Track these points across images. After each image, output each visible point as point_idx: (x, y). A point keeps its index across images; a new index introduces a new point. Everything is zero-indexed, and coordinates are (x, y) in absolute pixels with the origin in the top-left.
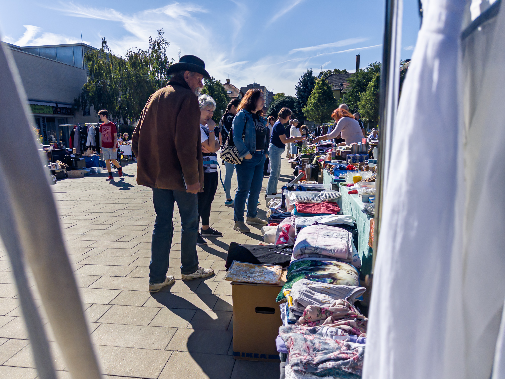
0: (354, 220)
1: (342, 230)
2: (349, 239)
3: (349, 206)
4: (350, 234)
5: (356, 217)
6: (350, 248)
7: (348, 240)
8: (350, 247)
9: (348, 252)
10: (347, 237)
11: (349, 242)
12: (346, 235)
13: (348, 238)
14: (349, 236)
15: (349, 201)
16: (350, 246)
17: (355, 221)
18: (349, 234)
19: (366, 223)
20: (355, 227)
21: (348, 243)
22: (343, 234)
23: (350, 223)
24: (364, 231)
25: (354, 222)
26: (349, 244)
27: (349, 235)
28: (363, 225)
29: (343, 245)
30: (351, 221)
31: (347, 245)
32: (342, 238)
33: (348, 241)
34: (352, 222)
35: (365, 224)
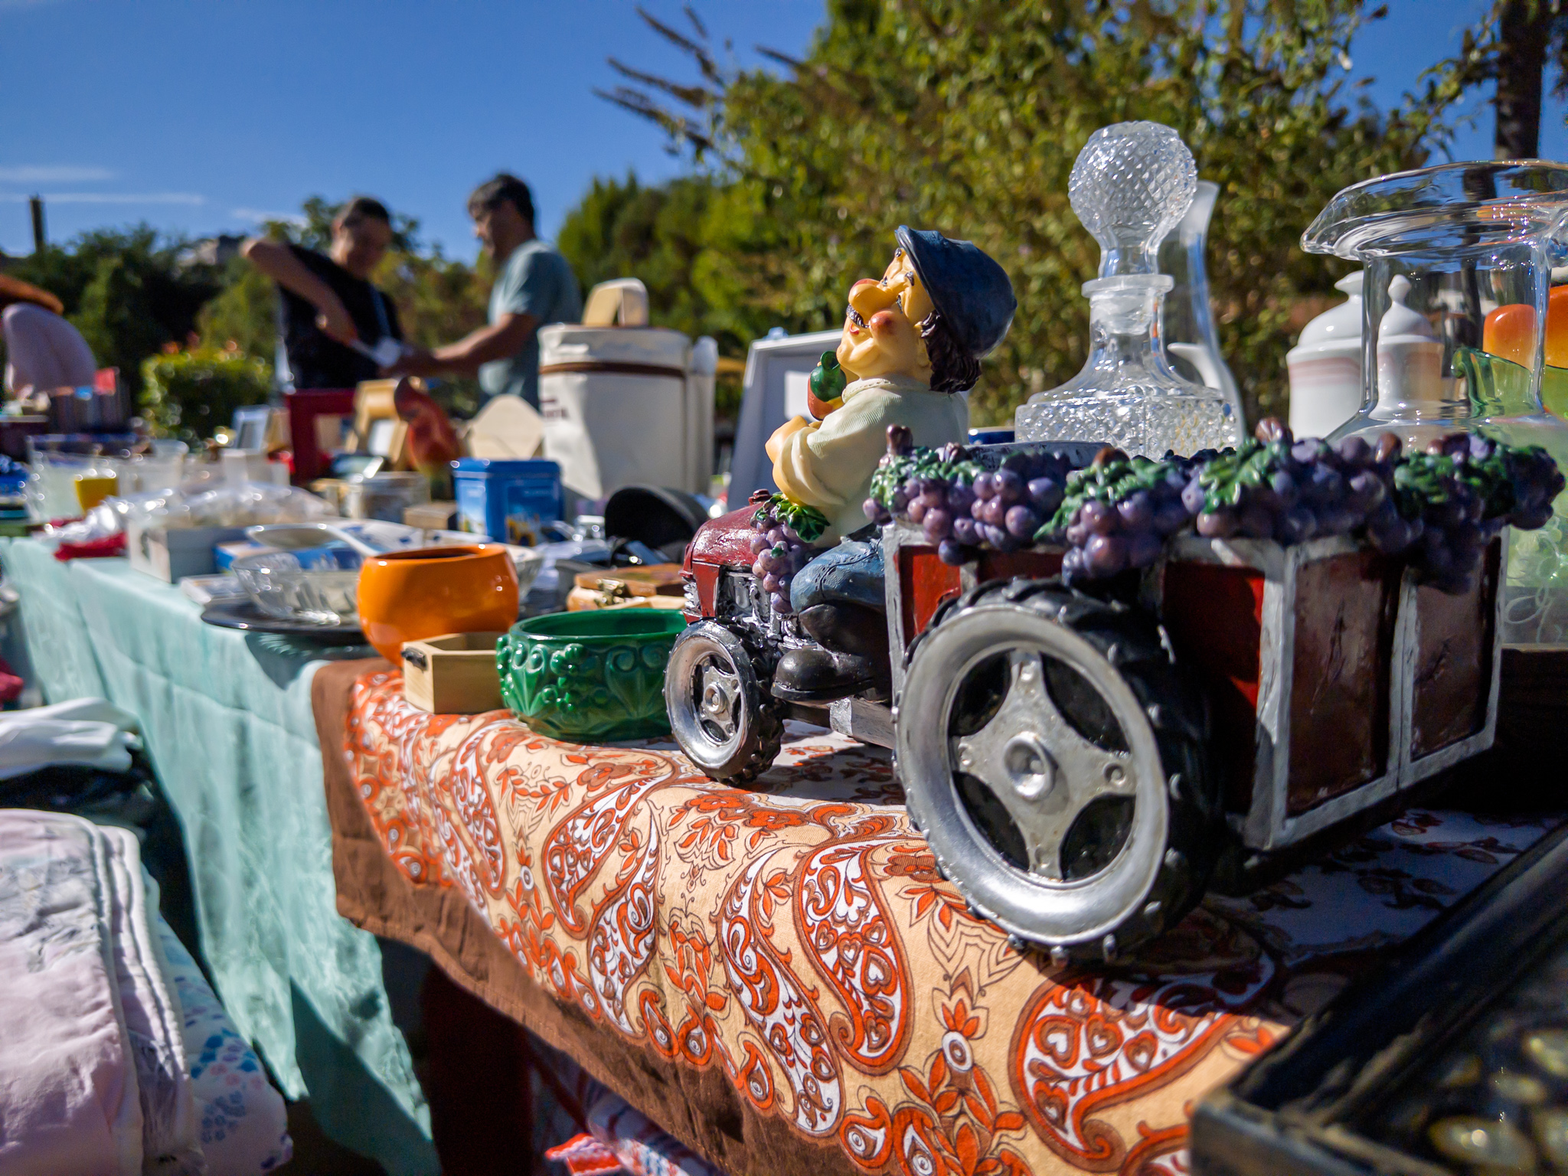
0: (125, 722)
1: (40, 830)
2: (122, 898)
3: (74, 645)
4: (115, 847)
5: (144, 701)
6: (155, 1023)
7: (106, 920)
8: (148, 1008)
9: (143, 1081)
10: (96, 894)
11: (125, 940)
12: (85, 864)
13: (105, 896)
14: (109, 870)
15: (73, 614)
16: (141, 990)
17: (136, 731)
18: (106, 844)
19: (255, 724)
20: (139, 773)
21: (119, 953)
22: (43, 862)
23: (96, 751)
24: (246, 792)
25: (130, 738)
26: (134, 971)
27: (108, 853)
28: (232, 739)
29: (60, 1012)
30: (102, 735)
31: (105, 995)
32: (43, 913)
33: (116, 930)
34: (115, 742)
35: (242, 732)
